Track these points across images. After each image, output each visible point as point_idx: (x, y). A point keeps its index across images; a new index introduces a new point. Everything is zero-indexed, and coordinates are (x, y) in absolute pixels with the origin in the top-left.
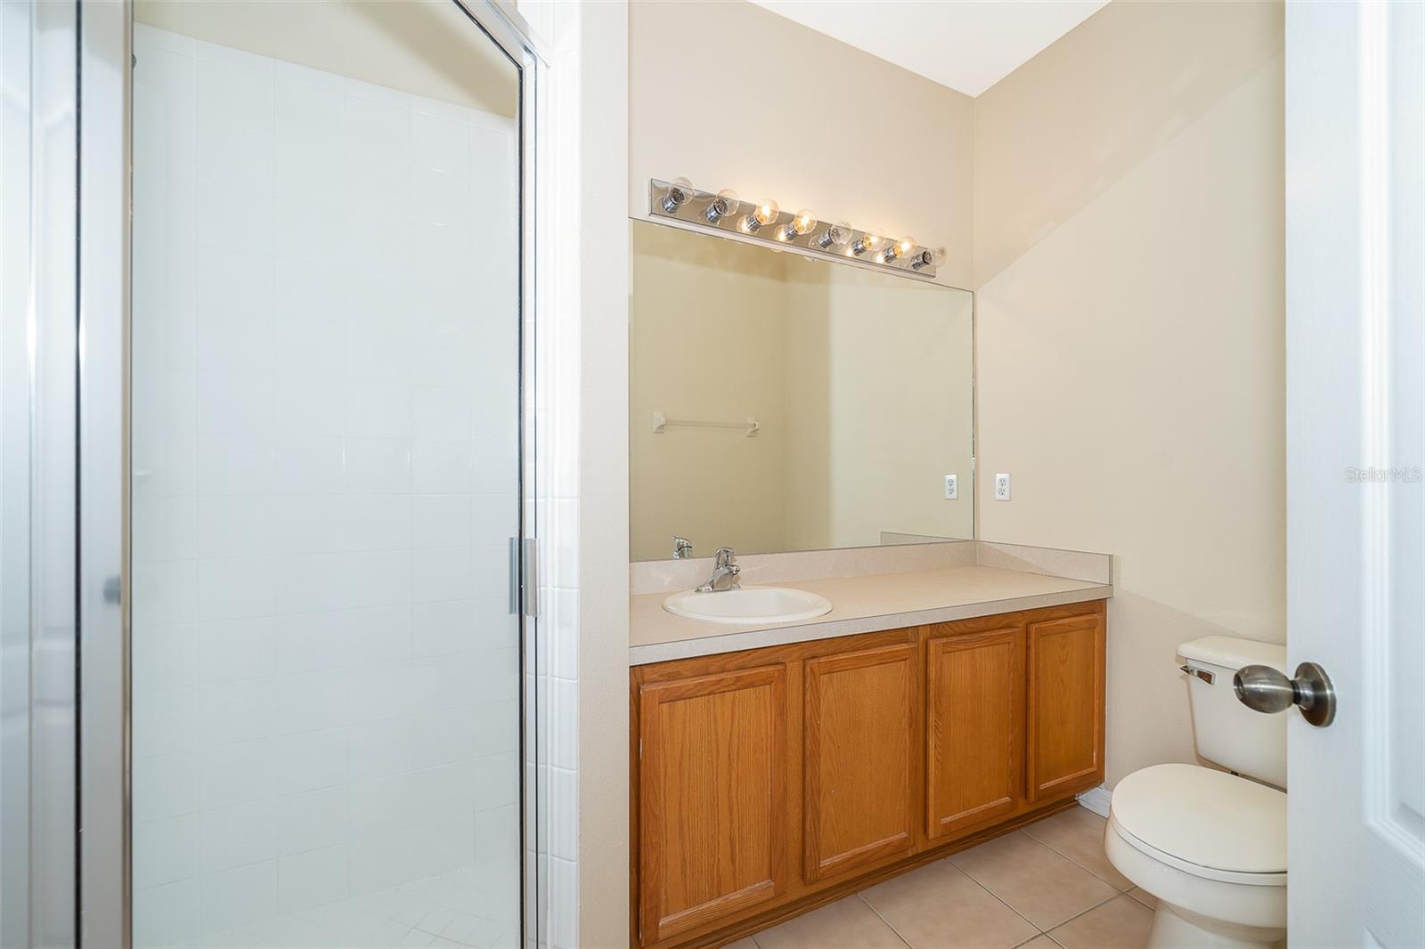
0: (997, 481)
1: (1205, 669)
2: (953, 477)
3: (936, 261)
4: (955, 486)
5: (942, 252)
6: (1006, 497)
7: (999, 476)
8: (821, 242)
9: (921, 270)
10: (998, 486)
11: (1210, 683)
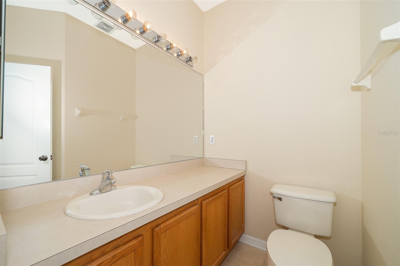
0: (211, 137)
1: (280, 196)
2: (196, 137)
3: (194, 61)
4: (197, 140)
5: (196, 58)
6: (214, 143)
7: (211, 136)
8: (154, 41)
9: (189, 63)
10: (211, 139)
11: (281, 201)
